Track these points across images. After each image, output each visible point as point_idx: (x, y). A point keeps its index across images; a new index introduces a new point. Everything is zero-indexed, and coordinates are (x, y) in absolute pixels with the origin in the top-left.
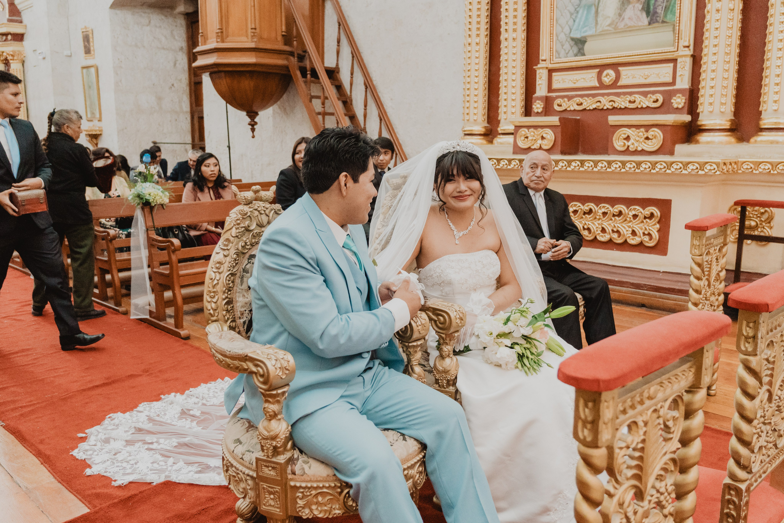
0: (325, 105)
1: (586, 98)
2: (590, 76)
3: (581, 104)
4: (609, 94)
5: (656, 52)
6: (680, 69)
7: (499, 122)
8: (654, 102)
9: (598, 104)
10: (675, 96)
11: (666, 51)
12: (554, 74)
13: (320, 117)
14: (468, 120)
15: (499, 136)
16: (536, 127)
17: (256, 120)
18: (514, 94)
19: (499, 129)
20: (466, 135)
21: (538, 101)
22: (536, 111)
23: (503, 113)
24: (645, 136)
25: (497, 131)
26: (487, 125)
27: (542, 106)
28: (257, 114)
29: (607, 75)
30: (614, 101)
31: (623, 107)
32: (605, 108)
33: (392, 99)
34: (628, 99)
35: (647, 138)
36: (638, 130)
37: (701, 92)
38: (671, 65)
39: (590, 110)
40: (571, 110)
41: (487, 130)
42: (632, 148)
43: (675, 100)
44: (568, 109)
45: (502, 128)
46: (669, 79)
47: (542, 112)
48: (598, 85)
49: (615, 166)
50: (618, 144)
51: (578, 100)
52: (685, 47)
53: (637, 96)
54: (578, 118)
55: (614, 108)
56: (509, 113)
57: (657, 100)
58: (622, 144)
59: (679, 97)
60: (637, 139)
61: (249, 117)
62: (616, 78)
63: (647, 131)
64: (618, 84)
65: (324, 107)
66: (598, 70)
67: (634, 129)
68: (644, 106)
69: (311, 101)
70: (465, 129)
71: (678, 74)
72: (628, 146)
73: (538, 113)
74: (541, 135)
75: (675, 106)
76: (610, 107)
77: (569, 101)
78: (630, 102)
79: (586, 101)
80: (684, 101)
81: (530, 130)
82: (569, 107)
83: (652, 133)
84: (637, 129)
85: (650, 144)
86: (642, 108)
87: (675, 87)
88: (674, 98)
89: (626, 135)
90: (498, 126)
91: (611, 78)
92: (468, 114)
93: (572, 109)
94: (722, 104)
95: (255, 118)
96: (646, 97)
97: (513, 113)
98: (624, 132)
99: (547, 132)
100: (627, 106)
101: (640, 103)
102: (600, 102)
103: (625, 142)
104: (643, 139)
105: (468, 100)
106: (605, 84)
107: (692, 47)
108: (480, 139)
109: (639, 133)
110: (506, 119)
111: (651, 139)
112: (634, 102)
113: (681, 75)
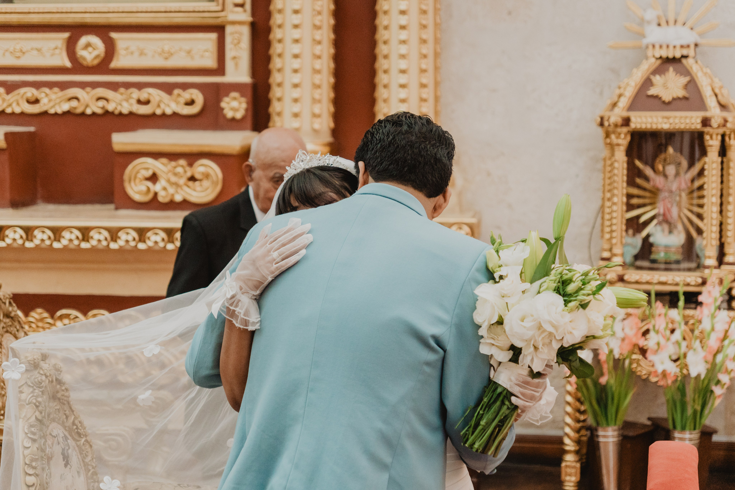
1: (47, 90)
2: (52, 44)
3: (37, 101)
4: (94, 85)
5: (183, 9)
6: (231, 46)
8: (187, 104)
9: (74, 103)
10: (227, 95)
11: (201, 9)
24: (189, 174)
29: (86, 46)
30: (107, 100)
31: (125, 111)
32: (89, 112)
34: (135, 96)
35: (192, 179)
36: (173, 164)
37: (276, 92)
38: (214, 36)
39: (56, 114)
40: (13, 114)
42: (163, 198)
43: (228, 103)
44: (9, 111)
46: (211, 62)
48: (68, 64)
49: (154, 238)
50: (136, 189)
51: (30, 92)
52: (237, 5)
53: (151, 90)
54: (32, 129)
55: (107, 113)
57: (192, 102)
58: (144, 188)
59: (235, 98)
60: (174, 179)
62: (107, 52)
63: (191, 165)
64: (114, 64)
66: (66, 35)
67: (164, 160)
68: (169, 112)
71: (229, 53)
72: (156, 194)
75: (229, 114)
76: (99, 111)
77: (8, 93)
78: (139, 102)
79: (47, 95)
80: (244, 106)
82: (10, 105)
83: (202, 169)
84: (170, 160)
85: (198, 188)
86: (164, 115)
87: (225, 79)
88: (226, 99)
89: (150, 172)
91: (96, 53)
93: (18, 110)
94: (315, 116)
96: (170, 94)
98: (146, 165)
100: (134, 110)
101: (159, 106)
102: (77, 98)
103: (149, 184)
104: (184, 179)
106: (85, 63)
107: (248, 6)
109: (175, 167)
111: (200, 180)
112: (147, 102)
113: (234, 58)
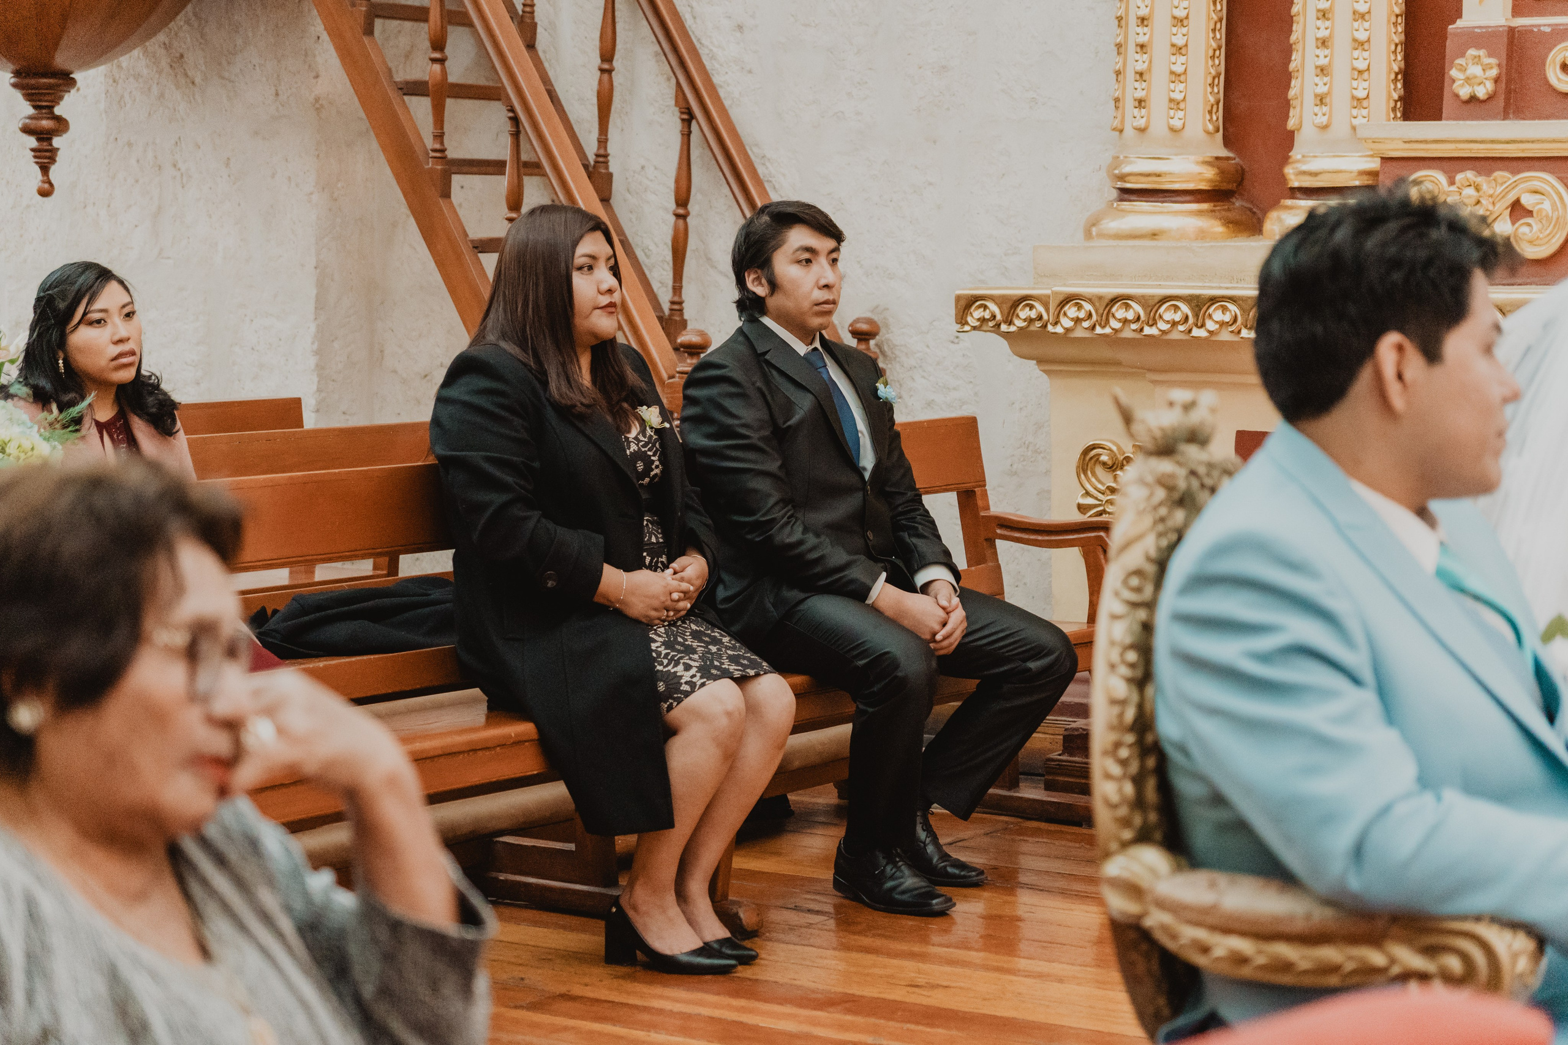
0: (448, 50)
7: (1288, 140)
13: (420, 108)
14: (1142, 130)
15: (1289, 202)
16: (1485, 164)
17: (58, 111)
18: (1362, 16)
19: (1289, 171)
20: (1127, 194)
21: (1472, 52)
22: (1464, 92)
23: (1309, 100)
25: (1283, 179)
26: (1224, 153)
27: (1494, 72)
28: (66, 80)
33: (740, 28)
41: (1222, 172)
45: (1304, 168)
47: (1491, 98)
56: (1340, 102)
61: (29, 97)
65: (442, 61)
69: (369, 31)
70: (1127, 169)
73: (1473, 99)
74: (1511, 198)
81: (1459, 177)
90: (1285, 160)
92: (1140, 103)
95: (57, 100)
97: (1358, 102)
99: (1537, 185)
105: (1142, 39)
108: (1200, 213)
110: (1325, 127)
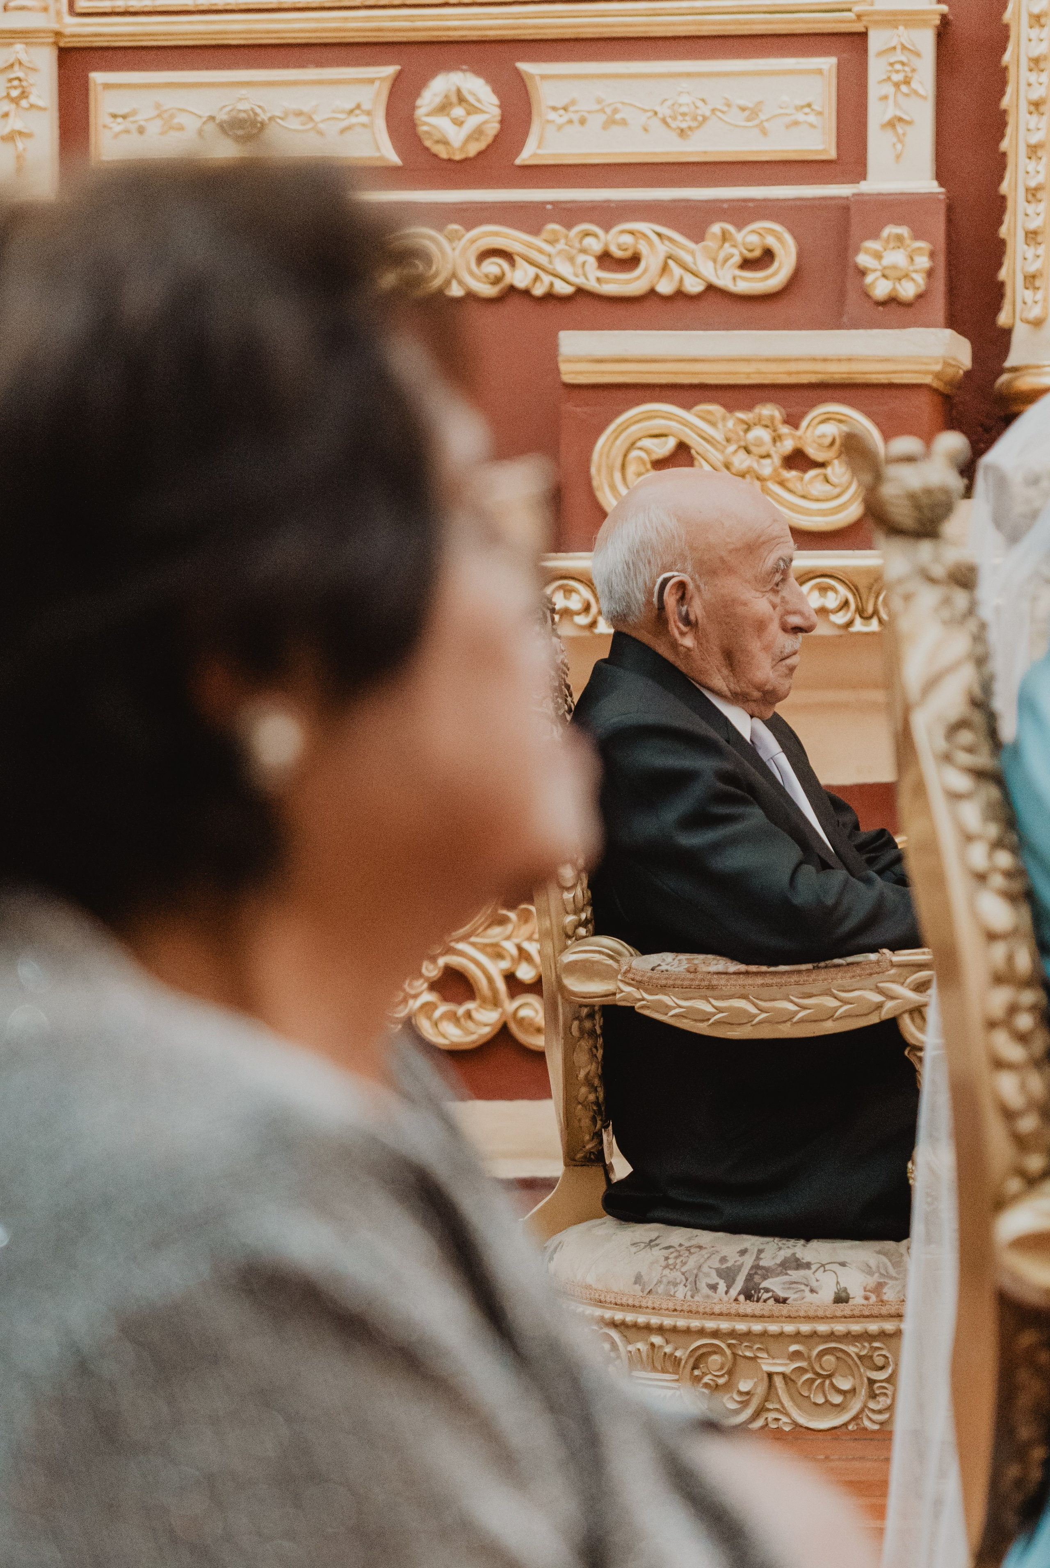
2: (345, 98)
4: (473, 215)
6: (889, 89)
8: (747, 264)
10: (873, 235)
12: (97, 77)
24: (788, 446)
29: (443, 108)
30: (509, 255)
31: (565, 287)
32: (454, 292)
34: (595, 245)
35: (798, 460)
36: (740, 415)
37: (1021, 218)
38: (828, 63)
43: (878, 256)
48: (392, 156)
53: (640, 226)
55: (510, 292)
57: (767, 257)
59: (899, 238)
60: (740, 461)
62: (505, 120)
63: (793, 421)
64: (528, 155)
66: (390, 71)
67: (714, 408)
68: (693, 286)
71: (876, 113)
75: (881, 289)
76: (487, 290)
78: (606, 259)
80: (923, 262)
83: (826, 430)
84: (730, 408)
86: (680, 295)
87: (864, 187)
88: (871, 245)
89: (670, 444)
91: (473, 121)
96: (697, 235)
98: (658, 424)
100: (592, 285)
101: (666, 269)
104: (777, 460)
106: (441, 151)
109: (746, 427)
111: (822, 465)
112: (633, 261)
113: (891, 124)
